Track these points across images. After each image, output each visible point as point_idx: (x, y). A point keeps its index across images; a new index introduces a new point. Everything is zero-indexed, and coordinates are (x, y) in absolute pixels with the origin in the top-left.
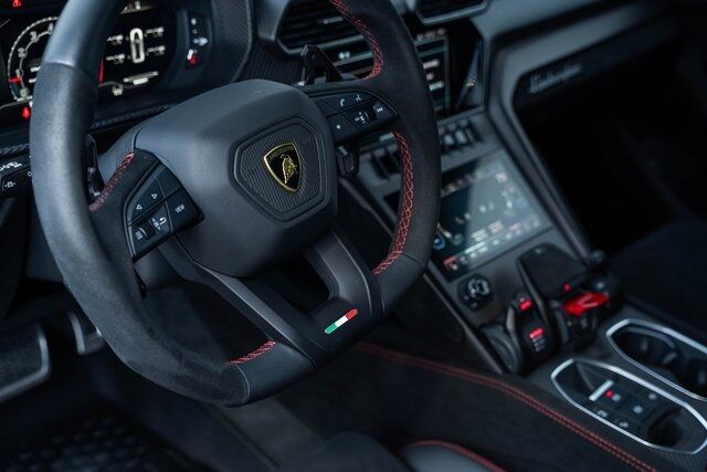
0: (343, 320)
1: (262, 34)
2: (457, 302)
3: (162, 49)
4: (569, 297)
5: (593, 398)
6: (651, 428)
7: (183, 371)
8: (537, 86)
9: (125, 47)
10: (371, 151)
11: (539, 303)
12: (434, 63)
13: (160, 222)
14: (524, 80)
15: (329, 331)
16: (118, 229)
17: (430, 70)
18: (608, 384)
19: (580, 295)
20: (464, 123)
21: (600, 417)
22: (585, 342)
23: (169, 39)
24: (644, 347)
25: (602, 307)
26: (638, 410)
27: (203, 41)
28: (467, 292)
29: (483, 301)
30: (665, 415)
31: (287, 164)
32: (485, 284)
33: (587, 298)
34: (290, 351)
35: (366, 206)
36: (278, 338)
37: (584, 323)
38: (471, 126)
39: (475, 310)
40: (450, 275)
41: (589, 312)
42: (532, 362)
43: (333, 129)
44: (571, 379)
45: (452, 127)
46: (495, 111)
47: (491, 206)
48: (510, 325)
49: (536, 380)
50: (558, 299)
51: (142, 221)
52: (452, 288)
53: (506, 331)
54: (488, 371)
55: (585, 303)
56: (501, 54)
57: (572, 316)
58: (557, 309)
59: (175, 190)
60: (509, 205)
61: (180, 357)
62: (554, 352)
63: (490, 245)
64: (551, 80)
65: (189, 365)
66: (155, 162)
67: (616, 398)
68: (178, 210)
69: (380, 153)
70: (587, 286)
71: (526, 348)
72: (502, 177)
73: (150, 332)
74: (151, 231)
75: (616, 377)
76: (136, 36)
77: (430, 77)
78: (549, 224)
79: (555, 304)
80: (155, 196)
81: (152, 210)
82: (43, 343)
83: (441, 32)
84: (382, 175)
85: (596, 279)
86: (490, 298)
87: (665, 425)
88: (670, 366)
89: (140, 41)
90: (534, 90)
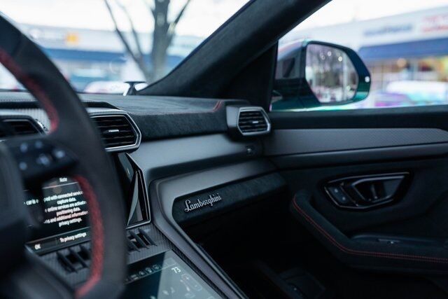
10: (56, 251)
20: (136, 232)
38: (141, 234)
46: (160, 223)
56: (158, 184)
69: (65, 252)
72: (176, 269)
90: (188, 209)
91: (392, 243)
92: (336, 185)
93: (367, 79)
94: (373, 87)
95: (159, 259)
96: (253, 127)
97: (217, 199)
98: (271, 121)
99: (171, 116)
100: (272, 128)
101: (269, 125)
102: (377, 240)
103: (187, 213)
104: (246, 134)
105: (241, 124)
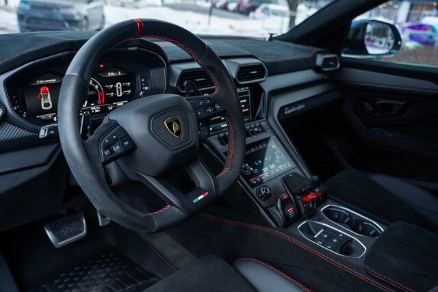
0: (202, 197)
1: (171, 84)
2: (255, 195)
3: (129, 91)
4: (304, 194)
5: (316, 236)
6: (341, 248)
7: (125, 215)
8: (287, 112)
9: (114, 90)
10: (218, 134)
11: (291, 197)
12: (245, 101)
13: (117, 148)
14: (282, 109)
15: (195, 201)
16: (97, 149)
17: (243, 103)
18: (322, 230)
19: (308, 194)
20: (258, 125)
21: (319, 244)
22: (312, 214)
23: (132, 87)
24: (336, 216)
25: (318, 198)
26: (335, 241)
27: (147, 88)
28: (260, 193)
29: (267, 196)
30: (346, 243)
31: (175, 125)
32: (268, 189)
33: (312, 194)
34: (177, 209)
35: (215, 156)
36: (172, 204)
37: (311, 205)
38: (260, 126)
39: (264, 200)
40: (253, 186)
41: (312, 199)
42: (289, 222)
43: (197, 115)
44: (306, 229)
45: (253, 126)
46: (271, 120)
47: (270, 158)
48: (279, 206)
49: (291, 229)
50: (299, 195)
51: (107, 147)
52: (254, 191)
53: (277, 209)
54: (270, 226)
55: (311, 196)
56: (273, 99)
57: (306, 202)
58: (299, 199)
59: (124, 135)
60: (278, 157)
61: (123, 208)
62: (298, 218)
63: (270, 174)
64: (293, 110)
65: (127, 212)
66: (116, 124)
67: (325, 236)
68: (125, 144)
69: (222, 135)
70: (311, 190)
71: (286, 216)
72: (274, 146)
73: (109, 196)
74: (112, 152)
75: (325, 228)
76: (119, 85)
77: (243, 106)
78: (295, 166)
79: (298, 197)
80: (114, 137)
81: (113, 143)
82: (84, 221)
83: (247, 88)
84: (223, 144)
85: (315, 188)
86: (270, 194)
87: (346, 247)
88: (348, 223)
89: (120, 87)
90: (286, 113)
91: (390, 136)
92: (368, 101)
95: (266, 140)
96: (329, 66)
97: (303, 106)
98: (340, 63)
99: (286, 61)
100: (341, 66)
101: (339, 65)
102: (383, 133)
103: (285, 115)
104: (325, 69)
105: (323, 64)
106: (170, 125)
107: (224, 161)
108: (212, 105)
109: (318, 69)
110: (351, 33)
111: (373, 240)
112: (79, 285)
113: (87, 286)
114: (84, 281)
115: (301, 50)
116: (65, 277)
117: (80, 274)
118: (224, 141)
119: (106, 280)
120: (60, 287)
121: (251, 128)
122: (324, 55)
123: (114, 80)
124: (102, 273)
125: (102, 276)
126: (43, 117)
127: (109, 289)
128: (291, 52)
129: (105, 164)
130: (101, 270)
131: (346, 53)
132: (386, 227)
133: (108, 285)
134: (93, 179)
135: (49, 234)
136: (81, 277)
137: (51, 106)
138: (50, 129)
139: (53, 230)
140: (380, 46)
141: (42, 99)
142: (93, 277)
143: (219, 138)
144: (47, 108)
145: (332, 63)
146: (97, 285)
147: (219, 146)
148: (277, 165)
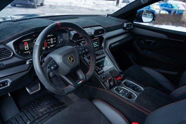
0: (81, 82)
1: (70, 39)
2: (100, 78)
4: (117, 77)
5: (120, 92)
6: (128, 97)
7: (56, 90)
9: (50, 41)
11: (112, 78)
12: (97, 42)
13: (52, 68)
14: (111, 45)
15: (78, 84)
16: (46, 69)
17: (95, 44)
18: (122, 90)
20: (101, 51)
21: (121, 95)
22: (119, 84)
23: (56, 40)
25: (122, 78)
26: (126, 94)
27: (61, 40)
28: (102, 77)
29: (104, 78)
31: (72, 59)
32: (104, 75)
34: (72, 87)
35: (86, 64)
36: (71, 85)
37: (119, 81)
38: (102, 52)
40: (99, 74)
42: (111, 87)
43: (79, 53)
44: (117, 90)
46: (106, 49)
47: (106, 64)
48: (108, 82)
49: (112, 90)
51: (49, 67)
52: (99, 76)
53: (107, 83)
54: (105, 89)
55: (119, 78)
56: (107, 41)
57: (117, 80)
59: (55, 63)
60: (108, 63)
62: (114, 86)
63: (105, 70)
64: (115, 45)
66: (52, 58)
67: (123, 92)
68: (55, 66)
70: (120, 75)
71: (110, 85)
72: (107, 59)
74: (51, 69)
75: (123, 89)
78: (114, 66)
79: (115, 78)
80: (51, 64)
81: (51, 66)
83: (98, 38)
84: (89, 59)
85: (121, 74)
86: (105, 78)
87: (130, 96)
88: (131, 87)
89: (52, 40)
90: (112, 46)
91: (150, 53)
92: (142, 40)
93: (155, 18)
94: (156, 20)
95: (104, 57)
96: (129, 27)
97: (118, 43)
98: (133, 25)
101: (132, 26)
102: (147, 52)
103: (112, 47)
104: (127, 29)
105: (126, 27)
106: (70, 59)
107: (89, 66)
108: (84, 50)
109: (124, 28)
110: (137, 14)
111: (139, 93)
112: (38, 107)
113: (41, 107)
114: (40, 106)
115: (118, 21)
116: (33, 104)
117: (39, 103)
118: (89, 58)
119: (48, 105)
120: (32, 108)
121: (99, 53)
122: (127, 23)
123: (50, 38)
124: (46, 103)
125: (46, 104)
126: (26, 52)
127: (49, 108)
128: (115, 22)
129: (49, 73)
130: (46, 102)
131: (135, 21)
132: (144, 89)
133: (48, 107)
134: (45, 79)
135: (27, 90)
136: (39, 104)
137: (28, 49)
138: (30, 61)
139: (29, 88)
140: (149, 17)
141: (25, 46)
142: (43, 104)
143: (87, 57)
144: (27, 49)
145: (130, 26)
146: (45, 107)
147: (87, 60)
148: (108, 66)
